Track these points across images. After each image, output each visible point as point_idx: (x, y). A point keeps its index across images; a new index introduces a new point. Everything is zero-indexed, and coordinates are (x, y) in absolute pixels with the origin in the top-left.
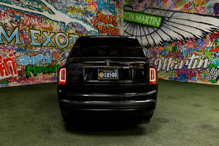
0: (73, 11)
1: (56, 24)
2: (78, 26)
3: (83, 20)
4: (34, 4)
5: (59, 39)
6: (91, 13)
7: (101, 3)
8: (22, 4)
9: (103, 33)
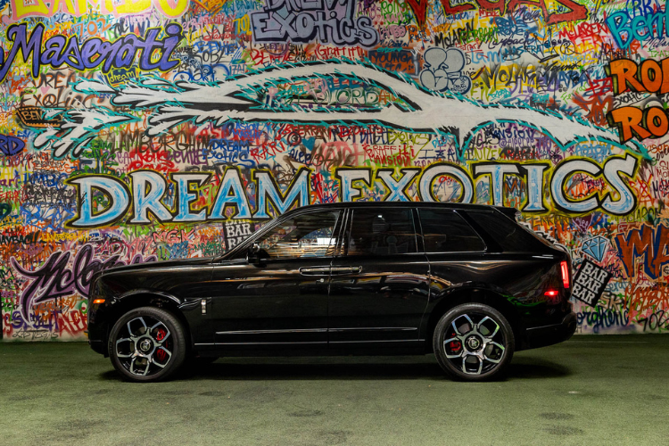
0: (492, 82)
1: (423, 138)
2: (513, 130)
3: (539, 104)
4: (354, 96)
5: (433, 188)
6: (575, 69)
7: (632, 16)
8: (320, 105)
9: (649, 137)
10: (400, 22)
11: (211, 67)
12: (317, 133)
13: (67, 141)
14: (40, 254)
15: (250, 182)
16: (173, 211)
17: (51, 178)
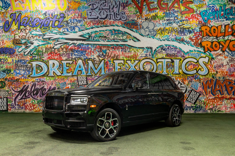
0: (163, 32)
1: (141, 50)
2: (170, 48)
3: (178, 40)
4: (119, 37)
5: (144, 66)
6: (190, 29)
7: (208, 12)
8: (108, 39)
9: (213, 51)
10: (134, 13)
11: (74, 27)
12: (107, 48)
13: (29, 50)
14: (20, 85)
15: (86, 63)
16: (62, 72)
17: (23, 62)
